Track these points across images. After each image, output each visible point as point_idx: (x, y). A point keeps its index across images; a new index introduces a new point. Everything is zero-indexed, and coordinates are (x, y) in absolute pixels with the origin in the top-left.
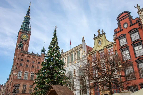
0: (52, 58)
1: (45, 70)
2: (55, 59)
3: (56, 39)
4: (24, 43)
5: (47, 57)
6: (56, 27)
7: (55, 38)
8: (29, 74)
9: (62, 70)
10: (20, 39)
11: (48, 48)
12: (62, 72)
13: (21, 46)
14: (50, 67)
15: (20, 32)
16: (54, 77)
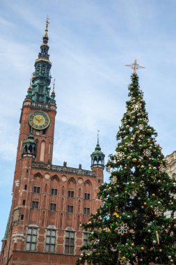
0: (133, 170)
1: (112, 211)
2: (144, 171)
3: (141, 102)
4: (38, 138)
5: (117, 165)
6: (135, 64)
7: (137, 100)
8: (59, 234)
9: (174, 210)
10: (27, 129)
11: (118, 136)
13: (30, 148)
14: (131, 200)
15: (27, 106)
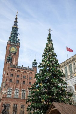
0: (48, 68)
1: (40, 83)
2: (52, 69)
3: (51, 44)
4: (13, 56)
5: (42, 67)
6: (50, 29)
7: (50, 43)
8: (20, 91)
9: (62, 83)
10: (9, 52)
11: (43, 56)
12: (63, 86)
13: (10, 60)
14: (47, 79)
15: (9, 44)
16: (53, 92)
